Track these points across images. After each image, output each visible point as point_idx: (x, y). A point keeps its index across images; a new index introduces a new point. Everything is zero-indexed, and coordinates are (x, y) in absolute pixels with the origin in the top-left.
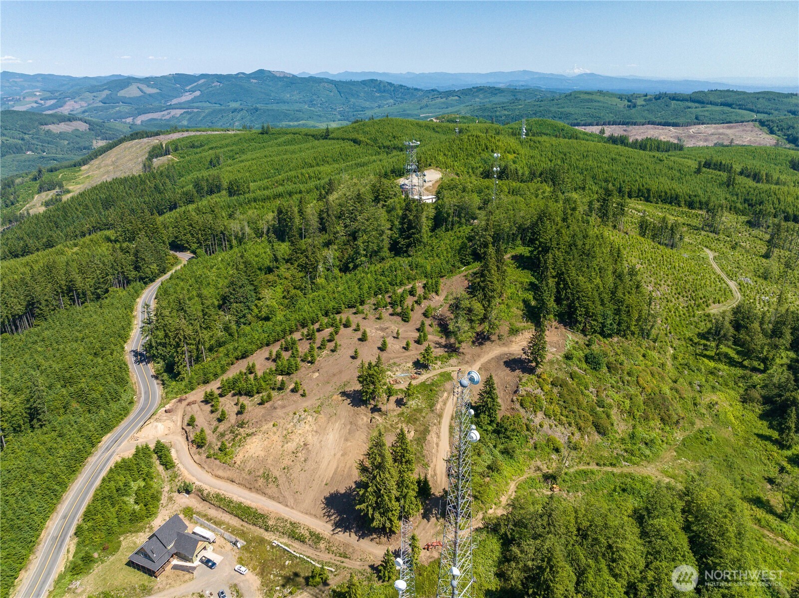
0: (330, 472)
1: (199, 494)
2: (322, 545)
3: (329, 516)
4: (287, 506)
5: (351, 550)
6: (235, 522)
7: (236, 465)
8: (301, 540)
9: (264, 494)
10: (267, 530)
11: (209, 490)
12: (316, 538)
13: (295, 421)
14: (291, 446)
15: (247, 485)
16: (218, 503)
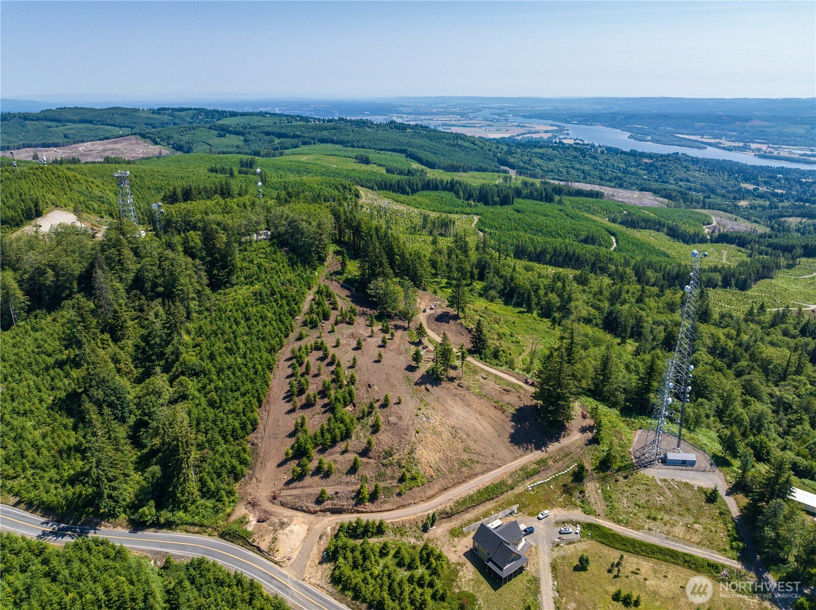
0: (490, 429)
1: (443, 516)
2: (550, 462)
3: (527, 449)
4: (500, 467)
5: (566, 449)
6: (489, 505)
7: (434, 477)
8: (536, 472)
9: (476, 475)
10: (512, 489)
11: (448, 505)
12: (542, 462)
13: (425, 419)
14: (446, 435)
15: (460, 481)
16: (465, 507)
